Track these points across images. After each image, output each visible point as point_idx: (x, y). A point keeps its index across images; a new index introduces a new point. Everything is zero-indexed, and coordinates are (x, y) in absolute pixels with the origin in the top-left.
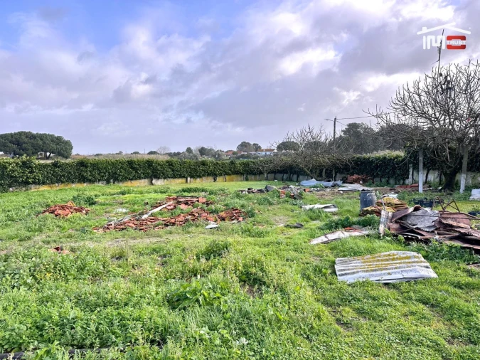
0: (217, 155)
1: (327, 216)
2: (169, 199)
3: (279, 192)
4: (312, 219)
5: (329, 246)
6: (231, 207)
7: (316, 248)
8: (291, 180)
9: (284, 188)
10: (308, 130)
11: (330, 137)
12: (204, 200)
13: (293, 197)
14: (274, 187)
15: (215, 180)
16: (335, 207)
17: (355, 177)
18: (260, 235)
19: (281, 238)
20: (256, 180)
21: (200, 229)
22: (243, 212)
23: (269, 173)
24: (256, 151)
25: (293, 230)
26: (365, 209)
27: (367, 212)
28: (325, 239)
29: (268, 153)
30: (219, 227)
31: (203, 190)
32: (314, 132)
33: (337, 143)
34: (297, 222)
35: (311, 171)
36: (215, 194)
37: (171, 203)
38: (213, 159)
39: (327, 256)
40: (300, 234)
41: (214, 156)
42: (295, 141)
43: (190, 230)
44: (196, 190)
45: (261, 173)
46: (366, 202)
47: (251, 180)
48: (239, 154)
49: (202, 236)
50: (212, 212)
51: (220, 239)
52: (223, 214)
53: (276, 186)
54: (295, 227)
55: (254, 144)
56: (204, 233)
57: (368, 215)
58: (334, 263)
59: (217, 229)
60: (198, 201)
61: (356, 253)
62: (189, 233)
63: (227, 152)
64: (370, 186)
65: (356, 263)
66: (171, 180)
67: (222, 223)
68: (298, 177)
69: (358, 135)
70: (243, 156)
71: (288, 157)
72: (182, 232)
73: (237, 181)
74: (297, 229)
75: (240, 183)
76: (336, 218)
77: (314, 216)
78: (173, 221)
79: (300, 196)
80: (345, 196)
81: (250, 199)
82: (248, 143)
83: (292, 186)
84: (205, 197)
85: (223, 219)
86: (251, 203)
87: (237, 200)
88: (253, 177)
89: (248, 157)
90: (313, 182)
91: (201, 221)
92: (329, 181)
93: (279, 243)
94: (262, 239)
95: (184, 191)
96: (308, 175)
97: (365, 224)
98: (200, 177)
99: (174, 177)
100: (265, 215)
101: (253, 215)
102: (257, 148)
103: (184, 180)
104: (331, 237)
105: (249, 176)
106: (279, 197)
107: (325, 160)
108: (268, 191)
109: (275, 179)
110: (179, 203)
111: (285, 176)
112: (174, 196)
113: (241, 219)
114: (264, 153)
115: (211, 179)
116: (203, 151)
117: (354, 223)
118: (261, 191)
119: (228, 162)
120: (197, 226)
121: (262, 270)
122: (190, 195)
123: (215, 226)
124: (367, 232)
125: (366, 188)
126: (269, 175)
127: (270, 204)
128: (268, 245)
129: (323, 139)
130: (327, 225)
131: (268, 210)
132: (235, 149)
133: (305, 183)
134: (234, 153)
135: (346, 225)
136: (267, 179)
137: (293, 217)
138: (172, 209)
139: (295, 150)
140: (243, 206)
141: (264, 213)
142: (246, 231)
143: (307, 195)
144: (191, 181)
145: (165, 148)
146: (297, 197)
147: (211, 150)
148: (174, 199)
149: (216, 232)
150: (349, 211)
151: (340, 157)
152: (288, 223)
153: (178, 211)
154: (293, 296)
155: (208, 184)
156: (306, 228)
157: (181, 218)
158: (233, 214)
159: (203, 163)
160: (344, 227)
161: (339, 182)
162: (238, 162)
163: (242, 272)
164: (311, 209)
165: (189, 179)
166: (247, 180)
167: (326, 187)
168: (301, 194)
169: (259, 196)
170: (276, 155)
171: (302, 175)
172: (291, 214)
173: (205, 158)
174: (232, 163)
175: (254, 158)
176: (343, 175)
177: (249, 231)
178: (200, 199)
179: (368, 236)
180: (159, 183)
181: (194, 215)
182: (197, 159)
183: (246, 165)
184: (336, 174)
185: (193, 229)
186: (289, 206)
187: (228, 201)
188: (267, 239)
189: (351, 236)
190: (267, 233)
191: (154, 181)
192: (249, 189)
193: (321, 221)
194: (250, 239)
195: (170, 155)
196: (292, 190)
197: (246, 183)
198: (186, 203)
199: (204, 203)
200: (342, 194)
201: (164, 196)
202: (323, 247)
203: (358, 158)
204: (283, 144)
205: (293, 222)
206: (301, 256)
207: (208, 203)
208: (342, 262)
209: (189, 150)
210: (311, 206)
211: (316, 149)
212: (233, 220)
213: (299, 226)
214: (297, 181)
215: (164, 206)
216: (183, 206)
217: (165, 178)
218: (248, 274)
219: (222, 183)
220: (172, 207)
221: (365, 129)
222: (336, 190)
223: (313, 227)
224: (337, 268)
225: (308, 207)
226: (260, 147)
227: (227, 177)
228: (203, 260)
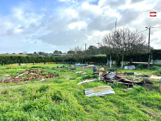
0: (46, 55)
1: (83, 75)
2: (26, 71)
3: (68, 68)
4: (78, 76)
5: (83, 85)
6: (50, 73)
7: (79, 86)
8: (72, 63)
9: (69, 66)
10: (77, 47)
11: (84, 50)
12: (40, 71)
13: (72, 69)
14: (66, 66)
15: (45, 64)
16: (86, 72)
17: (92, 62)
18: (60, 82)
19: (68, 83)
20: (60, 64)
21: (38, 81)
22: (55, 75)
23: (65, 61)
24: (60, 54)
25: (72, 80)
26: (94, 72)
27: (95, 73)
28: (82, 83)
29: (64, 54)
30: (46, 80)
31: (40, 67)
32: (79, 48)
33: (87, 52)
34: (74, 77)
35: (78, 61)
36: (45, 69)
37: (27, 72)
38: (44, 56)
39: (82, 88)
40: (74, 81)
41: (45, 55)
42: (73, 51)
43: (34, 82)
44: (37, 67)
45: (62, 61)
46: (95, 70)
47: (58, 64)
48: (54, 55)
49: (39, 84)
50: (43, 75)
51: (46, 85)
52: (47, 76)
53: (67, 65)
54: (73, 79)
55: (59, 51)
56: (39, 83)
57: (95, 75)
58: (85, 90)
59: (45, 81)
60: (38, 71)
61: (91, 87)
62: (34, 83)
63: (50, 54)
64: (96, 65)
65: (91, 90)
66: (28, 63)
67: (47, 79)
68: (74, 63)
69: (93, 49)
70: (55, 55)
71: (71, 56)
72: (31, 83)
73: (53, 64)
74: (73, 80)
75: (54, 65)
76: (86, 76)
77: (79, 75)
78: (28, 79)
79: (75, 69)
80: (89, 68)
81: (58, 70)
82: (57, 51)
83: (72, 66)
84: (41, 70)
85: (47, 78)
86: (58, 72)
87: (53, 71)
88: (59, 63)
89: (57, 56)
90: (79, 64)
91: (39, 78)
92: (84, 64)
93: (67, 85)
94: (61, 84)
95: (32, 67)
96: (77, 62)
97: (94, 77)
98: (39, 62)
99: (29, 62)
100: (63, 76)
101: (58, 76)
102: (61, 53)
103: (33, 64)
104: (84, 82)
105: (57, 62)
106: (68, 69)
107: (83, 57)
108: (64, 67)
109: (67, 63)
110: (30, 72)
111: (70, 62)
112: (29, 69)
113: (54, 77)
114: (63, 54)
115: (43, 63)
116: (40, 53)
117: (91, 77)
118: (61, 67)
119: (50, 57)
120: (37, 80)
121: (60, 95)
122: (35, 69)
123: (44, 80)
124: (95, 80)
125: (95, 66)
126: (64, 62)
127: (65, 72)
128: (63, 86)
129: (82, 50)
130: (83, 78)
131: (64, 74)
132: (53, 53)
133: (76, 64)
134: (52, 54)
135: (89, 78)
136: (64, 63)
137: (72, 76)
138: (27, 74)
139: (73, 54)
140: (55, 73)
141: (62, 75)
142: (55, 81)
143: (77, 68)
144: (35, 64)
145: (26, 52)
146: (74, 69)
147: (44, 53)
148: (28, 71)
149: (44, 82)
150: (90, 73)
151: (87, 56)
152: (70, 78)
153: (30, 75)
154: (70, 103)
155: (42, 65)
156: (76, 79)
157: (31, 78)
158: (51, 75)
159: (40, 58)
160: (88, 78)
161: (87, 64)
162: (53, 57)
163: (53, 96)
164: (78, 73)
165: (35, 63)
166: (57, 63)
167: (83, 66)
168: (75, 68)
169: (61, 69)
170: (67, 55)
171: (76, 62)
172: (72, 75)
173: (41, 56)
174: (51, 58)
175: (59, 56)
176: (88, 62)
177: (57, 81)
178: (39, 71)
179: (95, 81)
180: (23, 65)
181: (36, 76)
182: (38, 56)
183: (56, 58)
184: (86, 62)
185: (35, 81)
186: (71, 72)
187: (50, 71)
188: (63, 84)
189: (90, 81)
190: (63, 82)
191: (21, 64)
192: (57, 67)
193: (81, 77)
194: (57, 84)
195: (28, 54)
196: (72, 67)
197: (57, 64)
198: (33, 72)
199: (40, 72)
200: (88, 68)
201: (25, 70)
202: (81, 85)
203: (93, 57)
204: (69, 51)
205: (72, 77)
206: (74, 89)
207: (41, 72)
208: (87, 90)
209: (35, 53)
210: (78, 72)
211: (80, 53)
212: (51, 78)
213: (74, 79)
214: (74, 64)
215: (25, 73)
216: (32, 73)
217: (25, 63)
218: (55, 97)
219: (48, 65)
220: (28, 73)
221: (95, 47)
222: (86, 67)
223: (78, 79)
224: (85, 92)
225: (77, 72)
226: (61, 52)
227: (49, 63)
228: (39, 93)
